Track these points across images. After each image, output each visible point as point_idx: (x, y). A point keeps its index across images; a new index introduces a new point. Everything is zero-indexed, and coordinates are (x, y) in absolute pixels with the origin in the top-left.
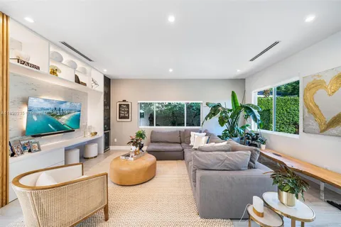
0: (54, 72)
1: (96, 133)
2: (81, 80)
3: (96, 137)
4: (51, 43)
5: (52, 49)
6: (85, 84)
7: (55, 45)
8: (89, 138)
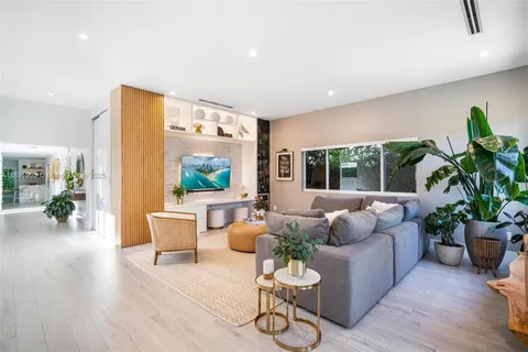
0: (199, 130)
1: (246, 195)
2: (225, 132)
3: (245, 199)
4: (193, 102)
5: (196, 108)
6: (231, 136)
7: (197, 103)
8: (239, 199)
